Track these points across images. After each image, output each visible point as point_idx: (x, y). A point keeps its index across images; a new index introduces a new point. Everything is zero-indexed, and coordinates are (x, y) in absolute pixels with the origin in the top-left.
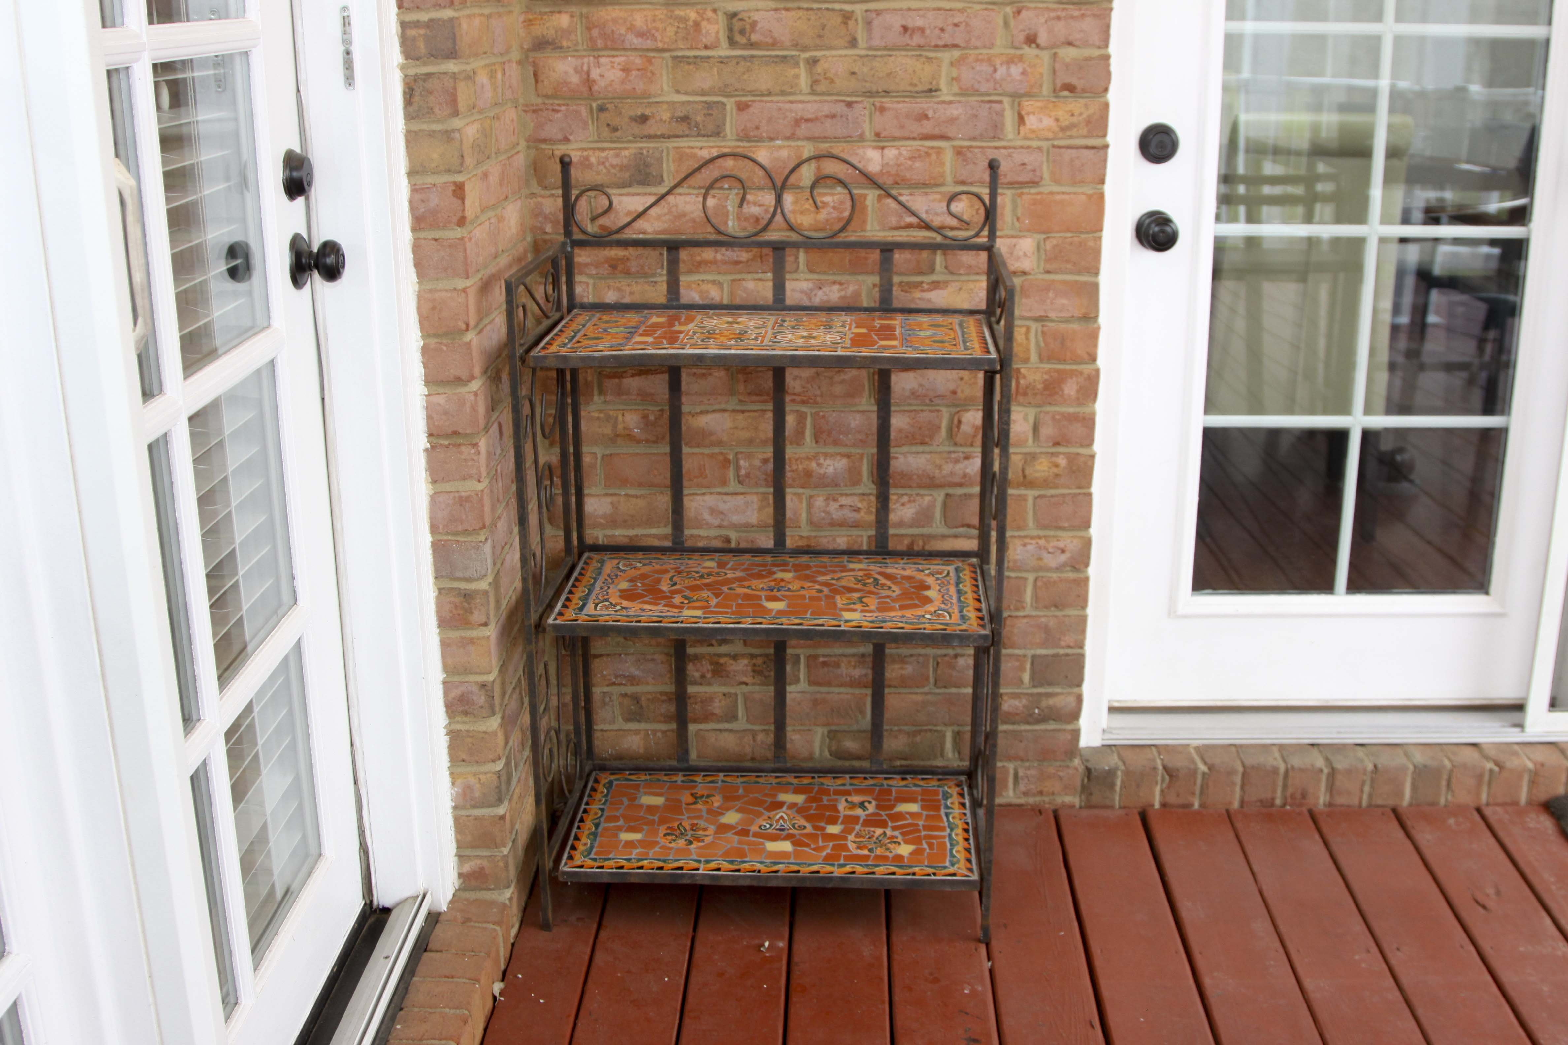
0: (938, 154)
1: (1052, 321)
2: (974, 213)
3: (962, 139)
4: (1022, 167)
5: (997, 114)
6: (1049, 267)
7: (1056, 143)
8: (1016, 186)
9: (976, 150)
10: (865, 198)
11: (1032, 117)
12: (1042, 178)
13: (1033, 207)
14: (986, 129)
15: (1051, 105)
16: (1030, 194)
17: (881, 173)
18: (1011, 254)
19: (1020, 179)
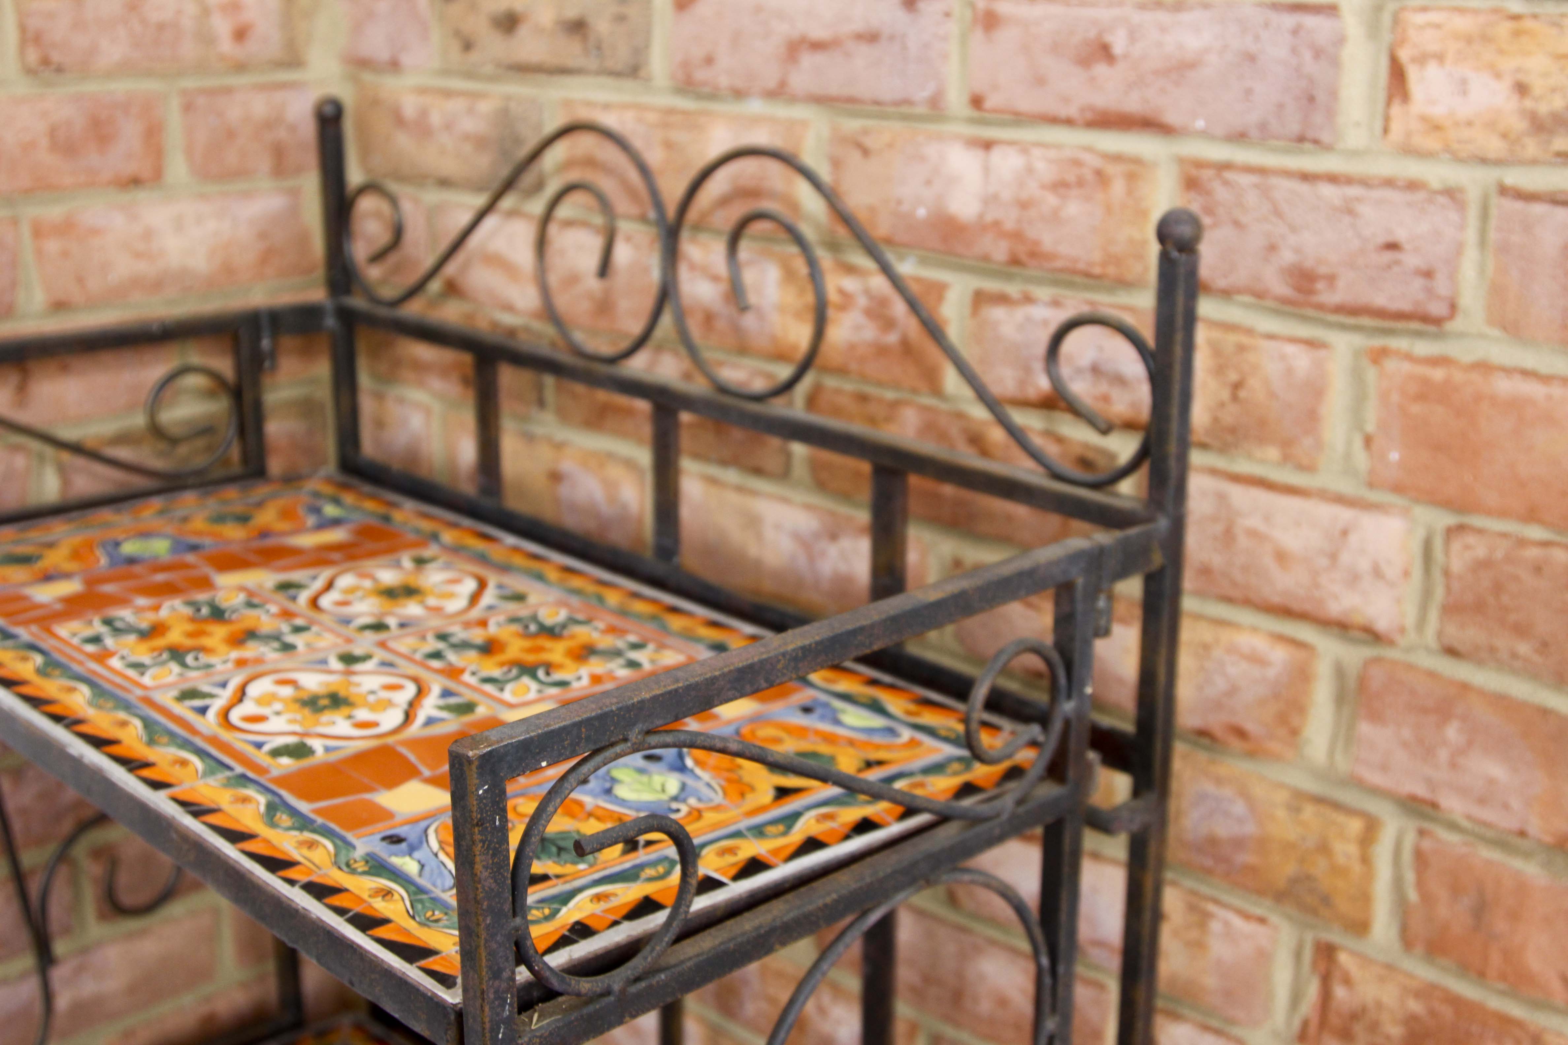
0: (1131, 178)
1: (1453, 826)
2: (1225, 395)
3: (1206, 135)
4: (1388, 256)
5: (1318, 53)
6: (1455, 634)
7: (1514, 177)
8: (1366, 321)
9: (1245, 180)
10: (940, 298)
11: (1432, 70)
12: (1453, 307)
13: (1416, 409)
14: (1281, 106)
15: (1504, 28)
16: (1409, 357)
17: (983, 227)
18: (1333, 557)
19: (1380, 300)
